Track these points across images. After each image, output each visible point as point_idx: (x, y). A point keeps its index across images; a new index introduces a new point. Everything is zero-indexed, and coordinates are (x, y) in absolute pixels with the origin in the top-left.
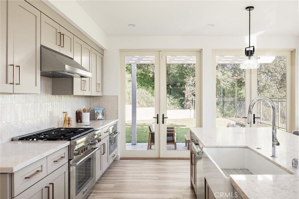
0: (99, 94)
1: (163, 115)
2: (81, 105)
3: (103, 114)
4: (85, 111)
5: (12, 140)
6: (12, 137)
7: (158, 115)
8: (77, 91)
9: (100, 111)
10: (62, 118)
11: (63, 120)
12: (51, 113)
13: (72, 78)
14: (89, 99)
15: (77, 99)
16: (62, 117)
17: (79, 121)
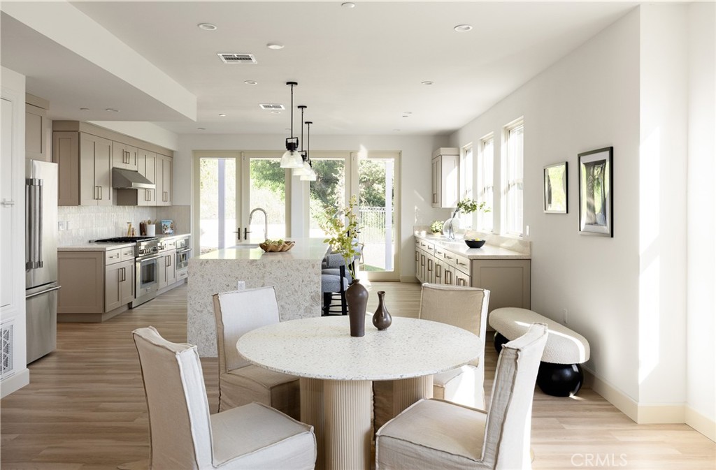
0: (167, 204)
1: (246, 229)
2: (145, 217)
3: (172, 228)
4: (149, 223)
5: (90, 242)
6: (90, 239)
7: (239, 229)
8: (141, 202)
9: (169, 224)
10: (126, 229)
11: (127, 231)
12: (116, 224)
13: (137, 190)
14: (155, 209)
15: (140, 210)
16: (127, 227)
17: (143, 233)
